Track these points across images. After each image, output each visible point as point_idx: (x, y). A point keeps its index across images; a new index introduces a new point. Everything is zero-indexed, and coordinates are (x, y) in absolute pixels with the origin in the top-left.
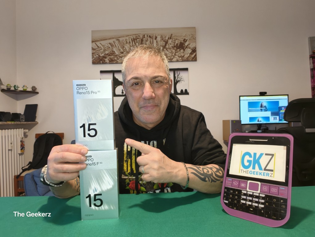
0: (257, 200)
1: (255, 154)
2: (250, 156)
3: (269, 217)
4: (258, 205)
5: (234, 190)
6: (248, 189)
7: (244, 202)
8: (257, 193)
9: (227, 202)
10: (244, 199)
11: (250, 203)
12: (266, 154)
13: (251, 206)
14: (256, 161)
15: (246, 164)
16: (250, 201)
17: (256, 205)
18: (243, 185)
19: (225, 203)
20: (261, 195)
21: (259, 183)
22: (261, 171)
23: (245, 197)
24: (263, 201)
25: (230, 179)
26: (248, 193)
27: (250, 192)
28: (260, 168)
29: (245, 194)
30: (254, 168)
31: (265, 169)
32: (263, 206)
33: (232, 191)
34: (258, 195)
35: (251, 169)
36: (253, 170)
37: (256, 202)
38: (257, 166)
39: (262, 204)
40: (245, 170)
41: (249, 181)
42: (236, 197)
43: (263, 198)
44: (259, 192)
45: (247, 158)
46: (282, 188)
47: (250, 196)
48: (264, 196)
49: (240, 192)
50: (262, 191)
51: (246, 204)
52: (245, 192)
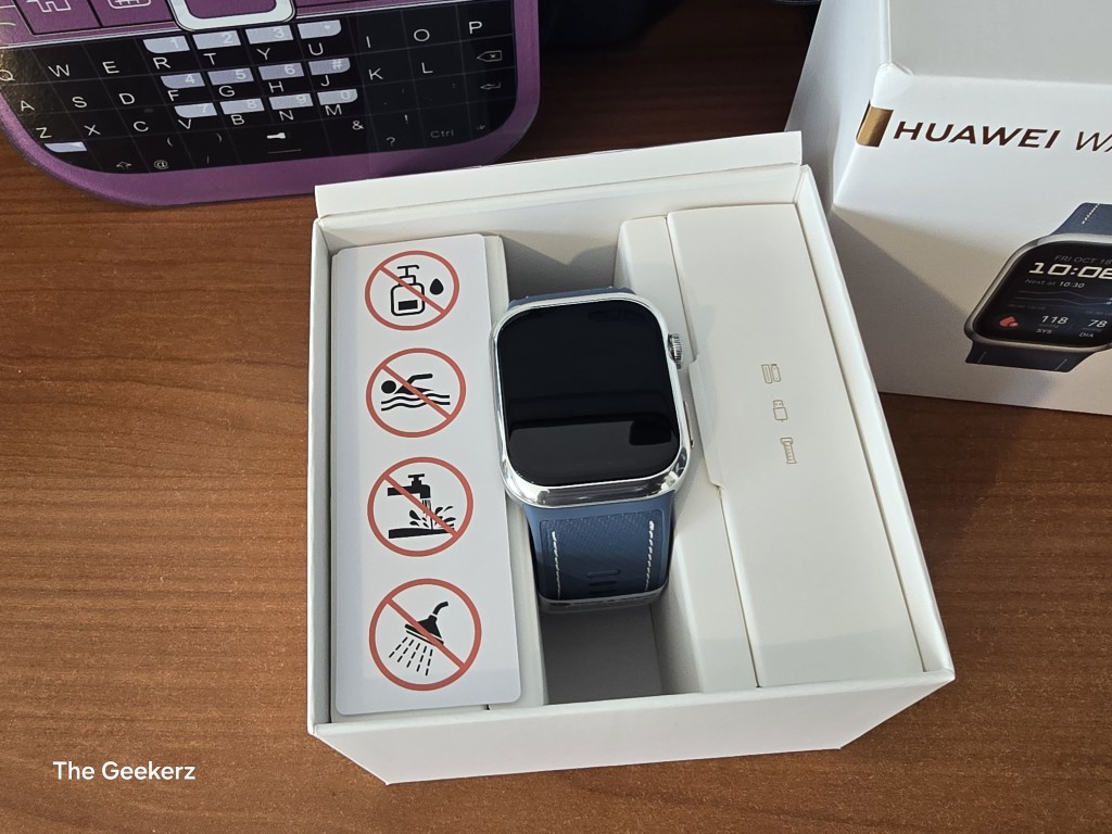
4: (315, 99)
9: (79, 146)
11: (254, 105)
13: (268, 118)
16: (242, 91)
23: (192, 80)
24: (338, 64)
26: (205, 43)
27: (214, 33)
32: (348, 96)
34: (284, 35)
39: (338, 82)
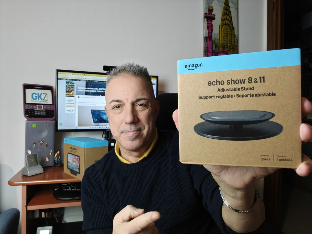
0: (42, 112)
1: (38, 94)
2: (36, 94)
3: (48, 117)
5: (31, 110)
6: (37, 109)
7: (36, 114)
8: (42, 109)
9: (28, 115)
10: (36, 113)
11: (39, 114)
12: (44, 94)
13: (40, 115)
14: (39, 96)
15: (35, 98)
16: (39, 113)
17: (42, 114)
18: (35, 107)
19: (27, 116)
20: (44, 110)
21: (42, 105)
22: (42, 101)
23: (36, 112)
24: (45, 112)
25: (27, 105)
26: (38, 110)
27: (39, 109)
28: (42, 99)
29: (36, 111)
30: (39, 99)
31: (44, 100)
32: (45, 114)
33: (29, 110)
34: (42, 110)
35: (37, 100)
36: (38, 100)
37: (42, 113)
38: (40, 99)
39: (45, 113)
40: (34, 100)
41: (37, 105)
42: (32, 113)
43: (45, 111)
44: (43, 109)
45: (34, 95)
46: (52, 106)
47: (39, 111)
48: (45, 110)
49: (34, 110)
50: (44, 109)
51: (37, 115)
52: (36, 110)
